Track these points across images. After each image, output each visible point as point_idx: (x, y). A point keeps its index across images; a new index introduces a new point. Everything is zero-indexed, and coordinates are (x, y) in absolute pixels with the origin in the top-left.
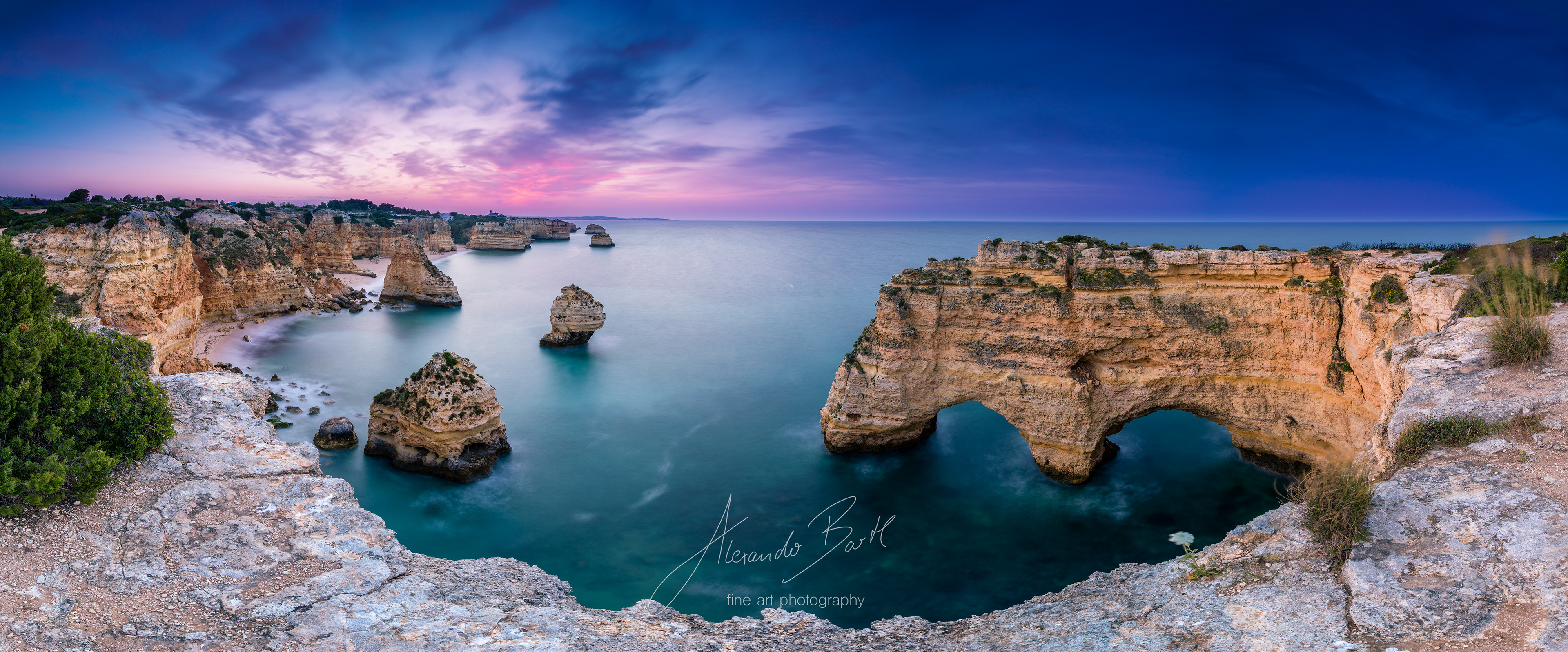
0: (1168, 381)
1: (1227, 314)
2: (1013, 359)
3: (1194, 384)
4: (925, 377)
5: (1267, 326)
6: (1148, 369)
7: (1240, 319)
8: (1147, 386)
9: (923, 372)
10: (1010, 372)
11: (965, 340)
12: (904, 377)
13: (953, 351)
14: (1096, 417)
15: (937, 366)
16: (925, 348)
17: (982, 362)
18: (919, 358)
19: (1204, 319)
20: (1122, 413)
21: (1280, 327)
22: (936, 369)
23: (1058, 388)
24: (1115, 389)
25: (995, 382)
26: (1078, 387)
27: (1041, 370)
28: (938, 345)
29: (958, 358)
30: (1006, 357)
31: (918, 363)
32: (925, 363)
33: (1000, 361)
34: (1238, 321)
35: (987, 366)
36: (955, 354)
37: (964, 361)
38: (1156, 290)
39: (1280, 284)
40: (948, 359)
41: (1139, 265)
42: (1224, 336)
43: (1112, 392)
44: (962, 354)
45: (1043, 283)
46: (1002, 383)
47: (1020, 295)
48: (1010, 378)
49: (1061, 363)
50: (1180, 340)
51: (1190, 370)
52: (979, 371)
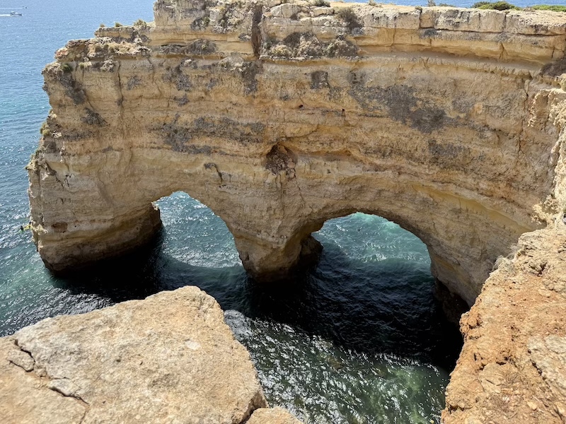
0: (364, 181)
1: (447, 105)
2: (208, 144)
3: (391, 190)
4: (123, 169)
5: (499, 132)
6: (346, 163)
7: (462, 116)
8: (341, 183)
9: (118, 164)
10: (206, 159)
11: (155, 124)
12: (99, 173)
13: (146, 138)
14: (288, 212)
15: (132, 155)
16: (114, 136)
17: (176, 149)
18: (110, 148)
19: (413, 109)
20: (316, 210)
21: (516, 138)
22: (132, 160)
23: (251, 178)
24: (308, 183)
25: (193, 171)
26: (271, 178)
27: (235, 157)
28: (128, 132)
29: (153, 145)
30: (201, 142)
31: (110, 154)
32: (118, 153)
33: (194, 147)
34: (458, 117)
35: (183, 153)
36: (148, 141)
37: (159, 148)
40: (143, 147)
42: (434, 134)
43: (306, 187)
44: (156, 140)
46: (200, 172)
47: (204, 67)
48: (207, 166)
49: (253, 148)
50: (380, 134)
51: (389, 173)
52: (175, 157)
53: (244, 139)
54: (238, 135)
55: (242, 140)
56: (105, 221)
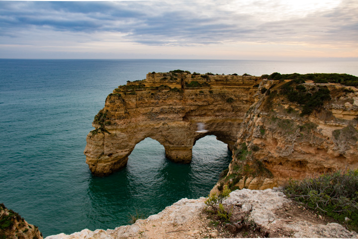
0: (214, 121)
1: (233, 97)
2: (164, 117)
10: (163, 122)
11: (145, 112)
15: (136, 124)
16: (132, 117)
17: (153, 120)
18: (131, 122)
19: (226, 98)
23: (180, 125)
25: (158, 127)
27: (173, 120)
28: (136, 116)
29: (143, 120)
30: (161, 116)
31: (130, 124)
33: (159, 118)
34: (237, 99)
35: (155, 121)
36: (142, 118)
37: (146, 120)
38: (211, 88)
39: (252, 87)
40: (140, 121)
41: (205, 80)
42: (232, 104)
44: (145, 118)
45: (173, 88)
47: (165, 92)
48: (163, 124)
49: (181, 115)
50: (218, 106)
51: (220, 117)
52: (152, 123)
53: (178, 112)
54: (176, 111)
55: (177, 114)
56: (126, 151)
